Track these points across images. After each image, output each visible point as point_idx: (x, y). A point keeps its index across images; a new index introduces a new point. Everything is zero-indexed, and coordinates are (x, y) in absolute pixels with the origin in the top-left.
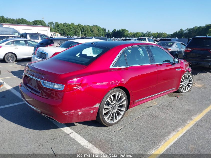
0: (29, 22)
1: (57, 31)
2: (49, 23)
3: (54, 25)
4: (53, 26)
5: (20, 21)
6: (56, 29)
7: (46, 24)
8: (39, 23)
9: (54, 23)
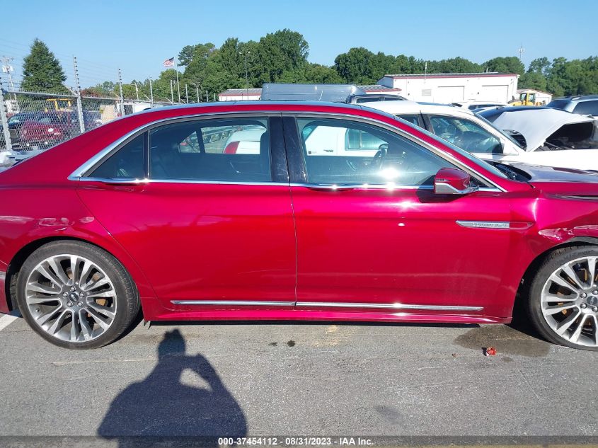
0: (476, 64)
1: (556, 84)
2: (533, 64)
3: (551, 67)
4: (547, 70)
5: (452, 66)
6: (555, 79)
7: (523, 66)
8: (502, 64)
9: (551, 60)
